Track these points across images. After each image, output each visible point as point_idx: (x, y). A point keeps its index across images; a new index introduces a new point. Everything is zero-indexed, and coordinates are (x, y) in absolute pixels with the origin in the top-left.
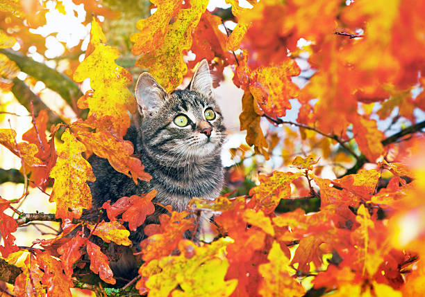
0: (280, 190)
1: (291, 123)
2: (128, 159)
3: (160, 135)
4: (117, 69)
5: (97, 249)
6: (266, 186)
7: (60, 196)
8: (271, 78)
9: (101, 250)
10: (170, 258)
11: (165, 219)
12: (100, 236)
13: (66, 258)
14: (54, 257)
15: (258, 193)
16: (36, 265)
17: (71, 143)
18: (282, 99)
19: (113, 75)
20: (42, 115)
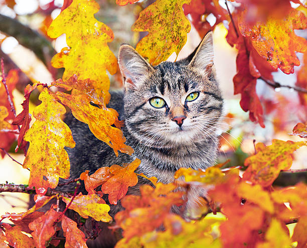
0: (280, 160)
1: (290, 87)
2: (109, 128)
3: (137, 114)
4: (96, 25)
5: (73, 225)
6: (263, 155)
7: (35, 162)
8: (276, 31)
9: (78, 226)
10: (154, 234)
11: (147, 190)
12: (77, 210)
13: (39, 233)
14: (24, 233)
15: (255, 163)
16: (5, 241)
17: (50, 104)
18: (289, 54)
19: (92, 32)
20: (12, 75)
